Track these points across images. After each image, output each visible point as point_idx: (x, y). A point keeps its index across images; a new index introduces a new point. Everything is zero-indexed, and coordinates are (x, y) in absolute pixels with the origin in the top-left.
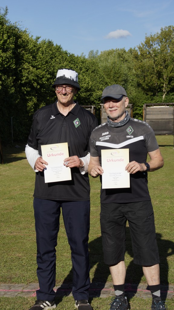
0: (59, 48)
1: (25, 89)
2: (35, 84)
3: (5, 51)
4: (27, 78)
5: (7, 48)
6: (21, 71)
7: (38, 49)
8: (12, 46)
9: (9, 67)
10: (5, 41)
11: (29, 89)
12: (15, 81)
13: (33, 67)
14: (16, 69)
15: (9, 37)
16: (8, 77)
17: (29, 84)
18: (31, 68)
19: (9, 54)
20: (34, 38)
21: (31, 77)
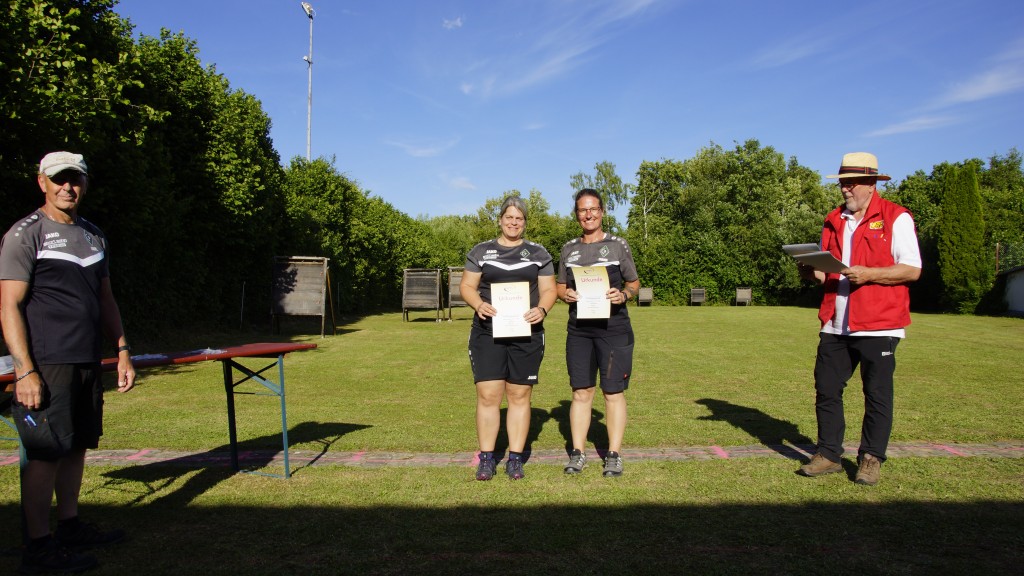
0: (389, 207)
1: (353, 250)
2: (366, 244)
3: (332, 203)
4: (357, 236)
5: (335, 200)
6: (349, 228)
7: (368, 204)
8: (341, 198)
9: (336, 221)
10: (333, 192)
11: (358, 249)
12: (343, 239)
13: (365, 223)
14: (343, 225)
15: (337, 187)
16: (335, 233)
17: (359, 243)
18: (362, 224)
19: (337, 206)
20: (364, 191)
21: (361, 235)
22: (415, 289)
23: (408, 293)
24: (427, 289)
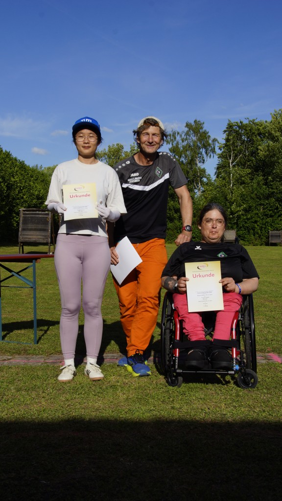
22: (30, 226)
23: (23, 230)
24: (40, 226)
